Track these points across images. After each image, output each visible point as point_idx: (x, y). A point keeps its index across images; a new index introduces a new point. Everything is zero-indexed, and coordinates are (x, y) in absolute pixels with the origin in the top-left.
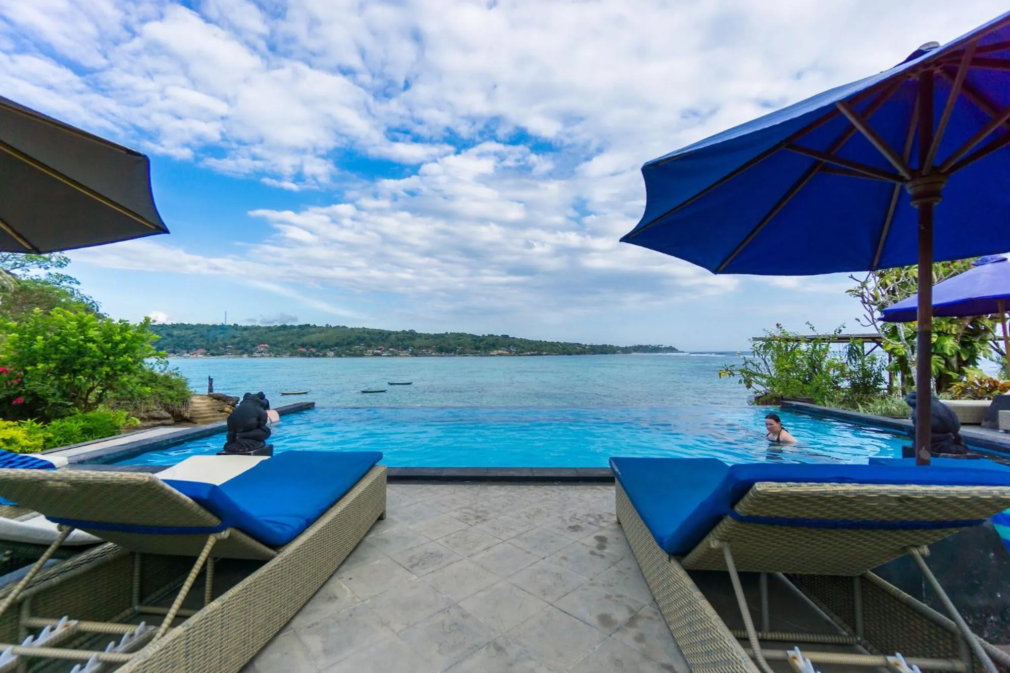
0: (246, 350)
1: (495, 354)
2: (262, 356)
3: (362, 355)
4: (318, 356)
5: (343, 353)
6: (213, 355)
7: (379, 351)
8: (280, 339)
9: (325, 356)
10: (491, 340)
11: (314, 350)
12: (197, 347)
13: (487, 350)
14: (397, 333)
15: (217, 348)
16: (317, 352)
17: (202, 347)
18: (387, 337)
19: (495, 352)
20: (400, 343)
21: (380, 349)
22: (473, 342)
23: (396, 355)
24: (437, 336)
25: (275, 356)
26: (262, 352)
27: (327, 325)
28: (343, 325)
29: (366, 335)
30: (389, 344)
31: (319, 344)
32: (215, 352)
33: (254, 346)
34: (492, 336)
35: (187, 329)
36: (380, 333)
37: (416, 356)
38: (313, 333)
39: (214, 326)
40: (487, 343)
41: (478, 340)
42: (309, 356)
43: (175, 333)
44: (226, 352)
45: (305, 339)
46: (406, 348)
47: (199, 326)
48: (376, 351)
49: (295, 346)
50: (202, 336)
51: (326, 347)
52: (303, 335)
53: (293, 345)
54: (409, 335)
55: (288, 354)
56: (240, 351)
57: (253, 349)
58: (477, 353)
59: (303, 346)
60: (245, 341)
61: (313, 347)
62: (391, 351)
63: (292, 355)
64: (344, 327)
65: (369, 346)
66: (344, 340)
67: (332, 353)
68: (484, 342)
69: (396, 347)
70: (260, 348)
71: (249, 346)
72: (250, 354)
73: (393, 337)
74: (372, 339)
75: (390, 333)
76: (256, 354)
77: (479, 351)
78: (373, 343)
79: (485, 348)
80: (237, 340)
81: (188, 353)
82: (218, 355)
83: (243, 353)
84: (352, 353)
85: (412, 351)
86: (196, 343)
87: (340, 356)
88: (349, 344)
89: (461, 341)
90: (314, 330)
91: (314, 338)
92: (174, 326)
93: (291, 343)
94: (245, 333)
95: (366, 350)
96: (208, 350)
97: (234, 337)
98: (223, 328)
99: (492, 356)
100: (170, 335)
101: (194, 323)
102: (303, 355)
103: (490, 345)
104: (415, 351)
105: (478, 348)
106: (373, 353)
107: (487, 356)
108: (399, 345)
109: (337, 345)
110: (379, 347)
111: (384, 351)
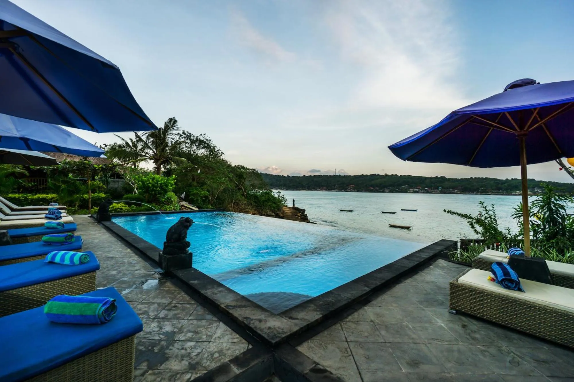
0: (344, 188)
1: (517, 194)
2: (351, 191)
3: (406, 192)
4: (380, 192)
5: (394, 190)
6: (329, 190)
7: (417, 190)
8: (360, 182)
9: (383, 192)
10: (514, 183)
11: (378, 188)
12: (323, 186)
13: (509, 191)
14: (431, 178)
15: (331, 187)
16: (379, 189)
17: (325, 186)
18: (424, 181)
20: (433, 185)
22: (495, 184)
23: (430, 193)
24: (462, 180)
25: (357, 191)
26: (351, 189)
27: (386, 174)
28: (395, 174)
29: (410, 180)
30: (425, 185)
31: (381, 185)
35: (320, 177)
36: (419, 178)
37: (445, 193)
38: (377, 179)
39: (330, 176)
40: (508, 186)
41: (500, 182)
42: (375, 192)
44: (335, 188)
45: (373, 182)
46: (437, 188)
47: (324, 176)
48: (415, 190)
49: (368, 186)
50: (325, 181)
51: (385, 186)
52: (373, 180)
53: (366, 186)
54: (440, 179)
55: (364, 190)
57: (347, 187)
58: (497, 193)
59: (372, 186)
60: (343, 183)
61: (377, 186)
62: (426, 190)
63: (366, 191)
64: (396, 175)
65: (411, 187)
66: (395, 183)
67: (388, 190)
68: (506, 185)
69: (430, 187)
70: (351, 186)
71: (345, 185)
72: (346, 190)
73: (428, 181)
74: (413, 182)
75: (426, 178)
76: (348, 190)
77: (501, 191)
78: (414, 185)
79: (507, 189)
80: (339, 183)
81: (319, 189)
82: (331, 190)
83: (342, 189)
84: (400, 190)
85: (442, 190)
86: (323, 184)
87: (392, 192)
88: (398, 185)
89: (483, 183)
90: (378, 177)
91: (378, 181)
92: (314, 177)
93: (365, 184)
94: (343, 179)
95: (409, 189)
96: (327, 187)
97: (339, 181)
98: (334, 177)
99: (513, 195)
100: (313, 180)
102: (372, 191)
103: (512, 187)
104: (443, 190)
105: (499, 189)
106: (413, 191)
109: (391, 185)
110: (418, 187)
111: (421, 190)
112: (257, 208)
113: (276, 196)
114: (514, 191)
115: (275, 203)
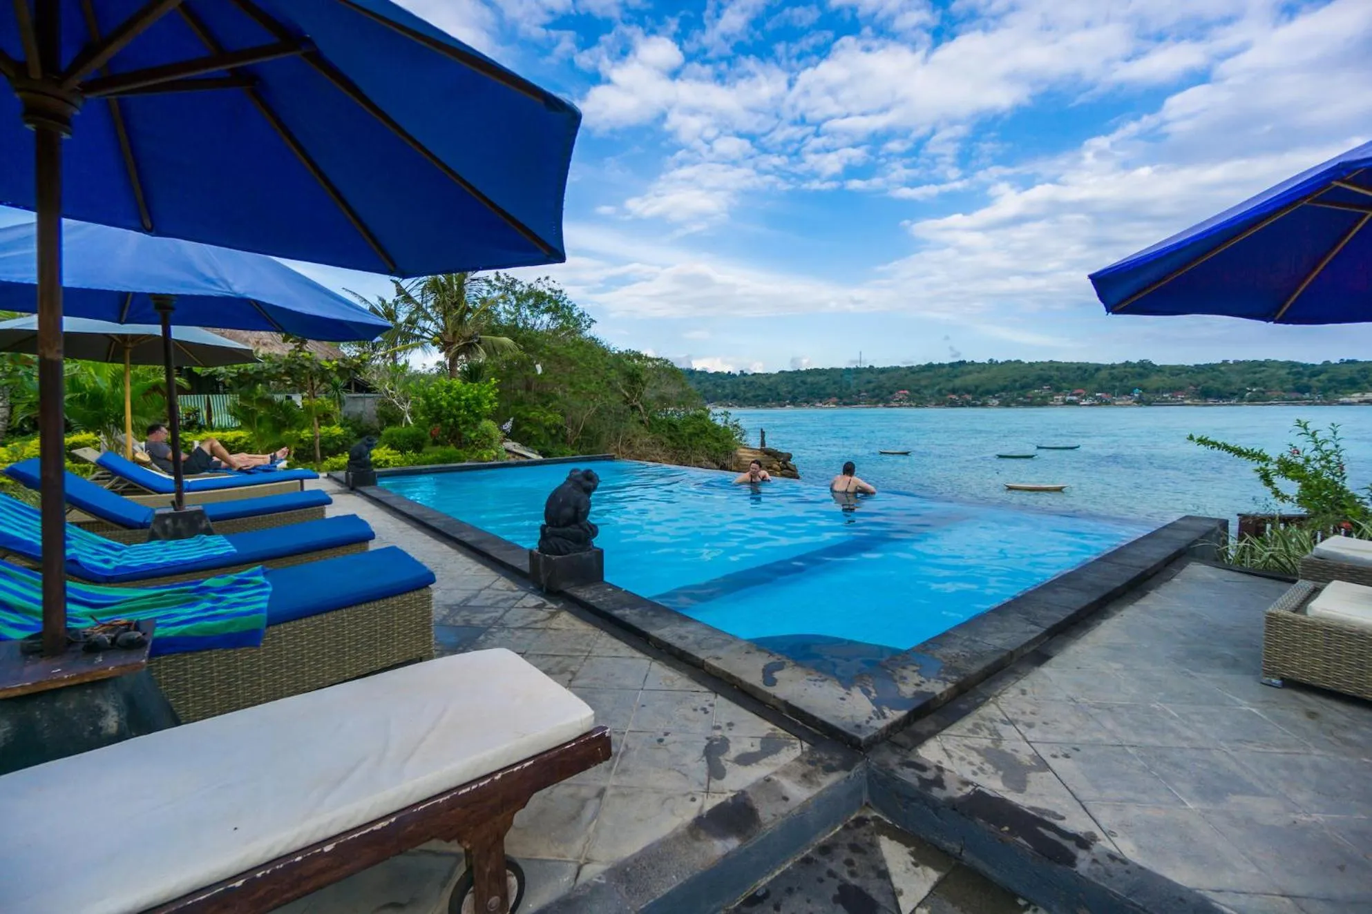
0: (882, 399)
1: (1355, 401)
2: (901, 406)
3: (1043, 403)
4: (975, 405)
5: (1013, 400)
6: (845, 404)
7: (1075, 398)
8: (923, 383)
9: (984, 405)
10: (1346, 373)
11: (969, 397)
12: (829, 396)
13: (1331, 393)
14: (1113, 367)
15: (850, 396)
16: (973, 399)
17: (835, 395)
18: (1092, 376)
19: (1356, 397)
20: (1117, 384)
21: (1077, 395)
22: (1292, 377)
23: (1107, 404)
24: (1199, 369)
25: (917, 406)
26: (900, 400)
27: (991, 360)
28: (1016, 359)
29: (1053, 373)
30: (1095, 386)
31: (977, 387)
32: (848, 401)
33: (891, 393)
34: (1353, 362)
35: (820, 374)
36: (1079, 368)
37: (1149, 404)
38: (970, 373)
39: (848, 370)
40: (1330, 380)
41: (1307, 372)
42: (962, 406)
43: (809, 379)
44: (860, 401)
45: (958, 382)
46: (1128, 392)
47: (832, 370)
48: (1068, 398)
49: (944, 391)
50: (835, 383)
51: (988, 392)
52: (956, 376)
53: (940, 391)
54: (1138, 370)
55: (934, 403)
56: (876, 399)
57: (890, 397)
58: (1297, 399)
59: (954, 391)
60: (880, 387)
61: (969, 392)
62: (1096, 398)
63: (938, 405)
64: (1018, 362)
65: (1058, 390)
66: (1015, 381)
67: (996, 402)
68: (1326, 377)
69: (1110, 390)
70: (900, 394)
71: (885, 392)
72: (887, 404)
73: (1103, 374)
74: (1064, 379)
75: (1098, 368)
76: (893, 404)
77: (1307, 395)
78: (1064, 385)
79: (1324, 390)
80: (871, 386)
81: (821, 402)
82: (851, 404)
83: (878, 402)
84: (1028, 400)
85: (1140, 396)
86: (829, 390)
87: (1008, 406)
88: (1022, 387)
89: (1258, 376)
90: (970, 368)
91: (970, 380)
92: (808, 372)
93: (937, 388)
94: (881, 376)
95: (1052, 396)
96: (841, 398)
97: (869, 382)
98: (858, 371)
99: (1343, 404)
100: (804, 382)
101: (827, 367)
102: (953, 404)
103: (1341, 382)
104: (1146, 396)
105: (1306, 389)
106: (1064, 400)
107: (1329, 404)
108: (1114, 387)
109: (1004, 389)
110: (1076, 392)
111: (1085, 398)
112: (676, 452)
113: (719, 422)
114: (1344, 394)
115: (717, 440)
